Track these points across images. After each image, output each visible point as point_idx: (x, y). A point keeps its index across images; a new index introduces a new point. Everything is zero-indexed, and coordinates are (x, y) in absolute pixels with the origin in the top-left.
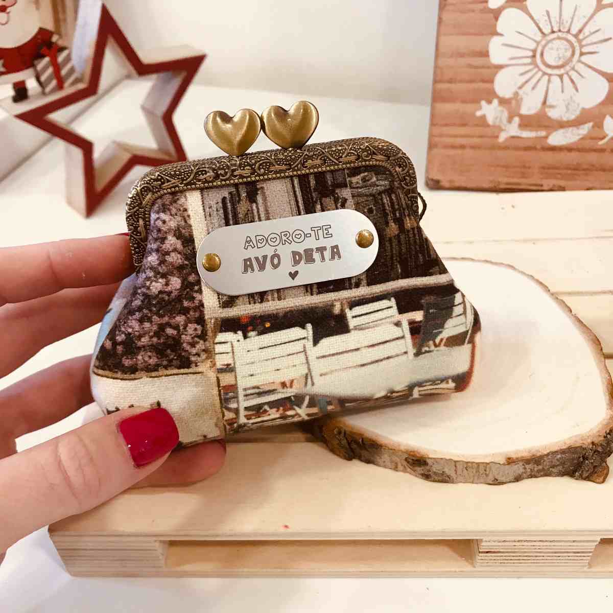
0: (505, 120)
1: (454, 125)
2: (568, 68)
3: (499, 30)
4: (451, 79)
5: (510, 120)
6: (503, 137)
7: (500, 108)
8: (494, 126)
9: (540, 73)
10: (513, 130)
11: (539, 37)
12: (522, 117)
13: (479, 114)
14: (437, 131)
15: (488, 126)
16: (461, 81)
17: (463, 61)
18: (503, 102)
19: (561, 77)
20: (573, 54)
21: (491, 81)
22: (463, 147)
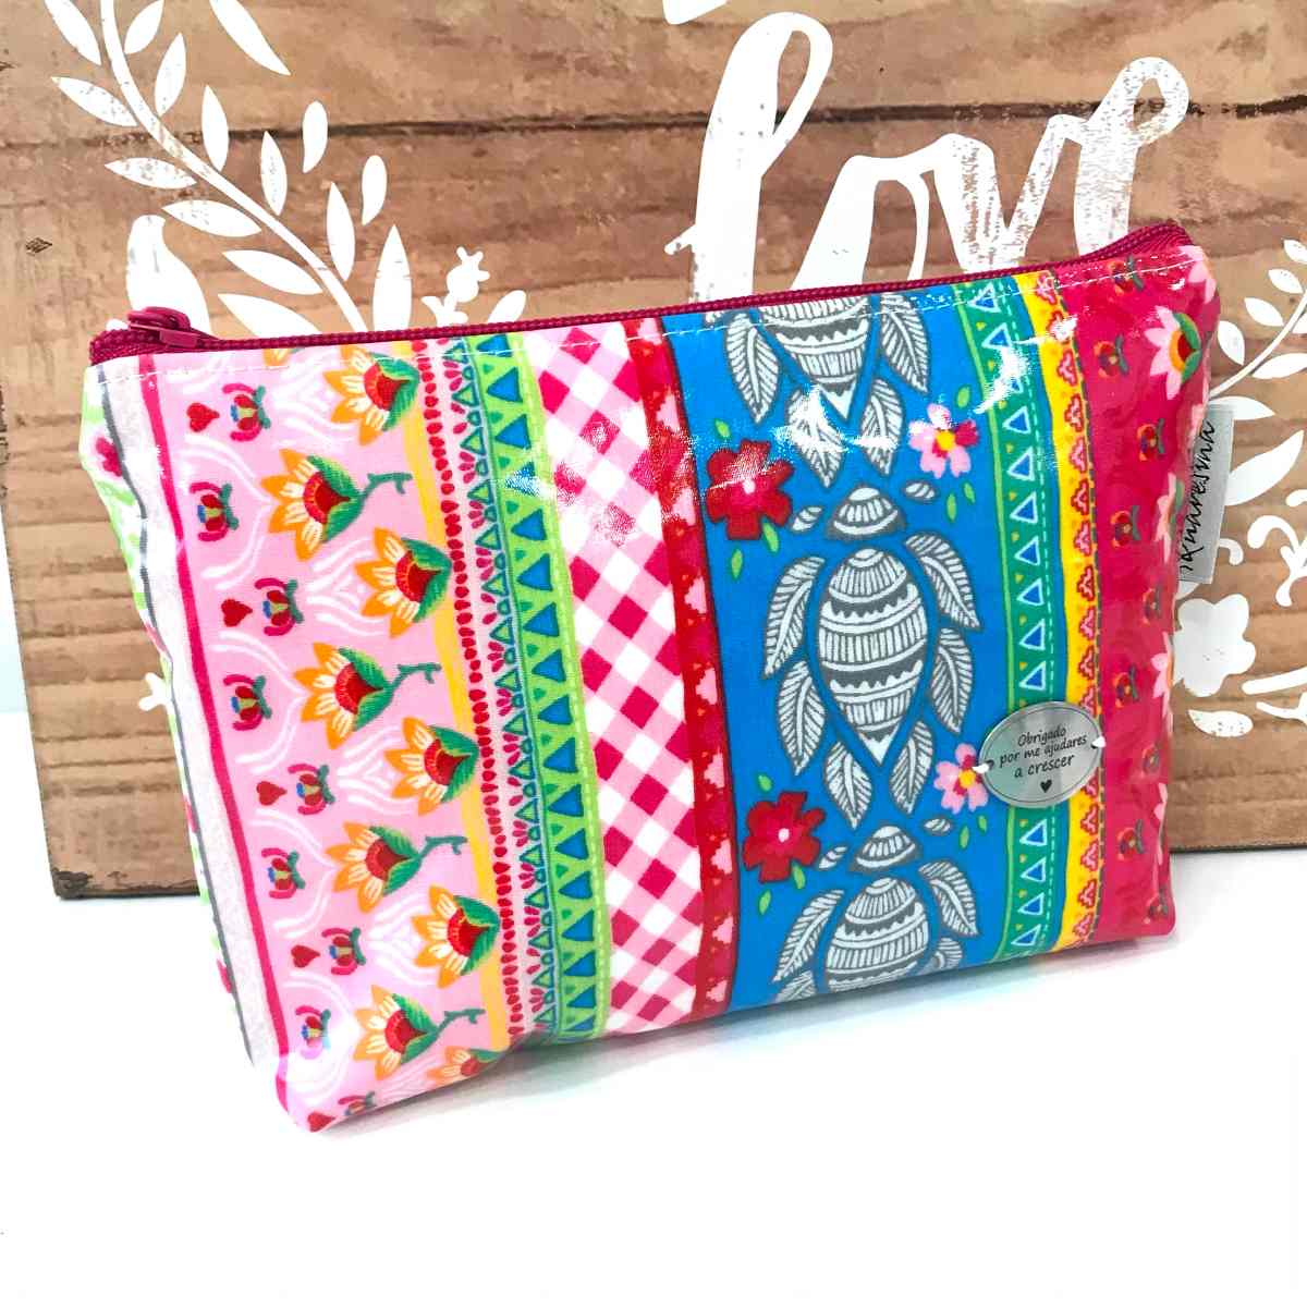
1: (92, 736)
4: (60, 626)
13: (146, 704)
14: (51, 753)
16: (84, 632)
17: (78, 583)
22: (125, 788)
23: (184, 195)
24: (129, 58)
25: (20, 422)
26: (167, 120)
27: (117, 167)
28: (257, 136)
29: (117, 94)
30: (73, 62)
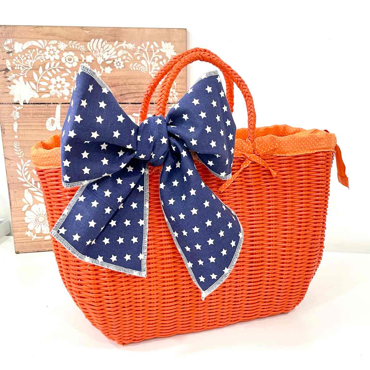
0: (33, 235)
1: (20, 237)
2: (45, 222)
3: (26, 215)
5: (34, 235)
6: (33, 239)
7: (31, 233)
8: (30, 237)
9: (39, 224)
10: (35, 237)
11: (36, 216)
12: (36, 234)
13: (26, 234)
14: (15, 239)
15: (29, 237)
16: (19, 227)
17: (19, 223)
18: (31, 231)
19: (44, 224)
20: (45, 219)
21: (27, 227)
22: (23, 242)
23: (30, 187)
24: (25, 176)
25: (13, 208)
26: (28, 181)
27: (23, 185)
28: (37, 182)
29: (24, 179)
30: (19, 176)
